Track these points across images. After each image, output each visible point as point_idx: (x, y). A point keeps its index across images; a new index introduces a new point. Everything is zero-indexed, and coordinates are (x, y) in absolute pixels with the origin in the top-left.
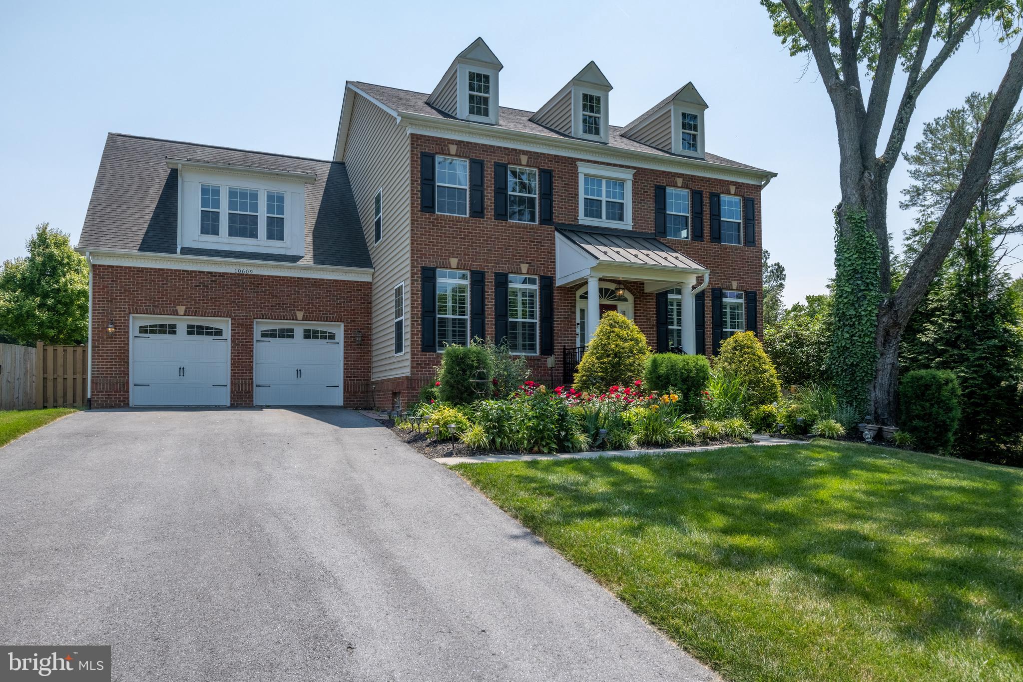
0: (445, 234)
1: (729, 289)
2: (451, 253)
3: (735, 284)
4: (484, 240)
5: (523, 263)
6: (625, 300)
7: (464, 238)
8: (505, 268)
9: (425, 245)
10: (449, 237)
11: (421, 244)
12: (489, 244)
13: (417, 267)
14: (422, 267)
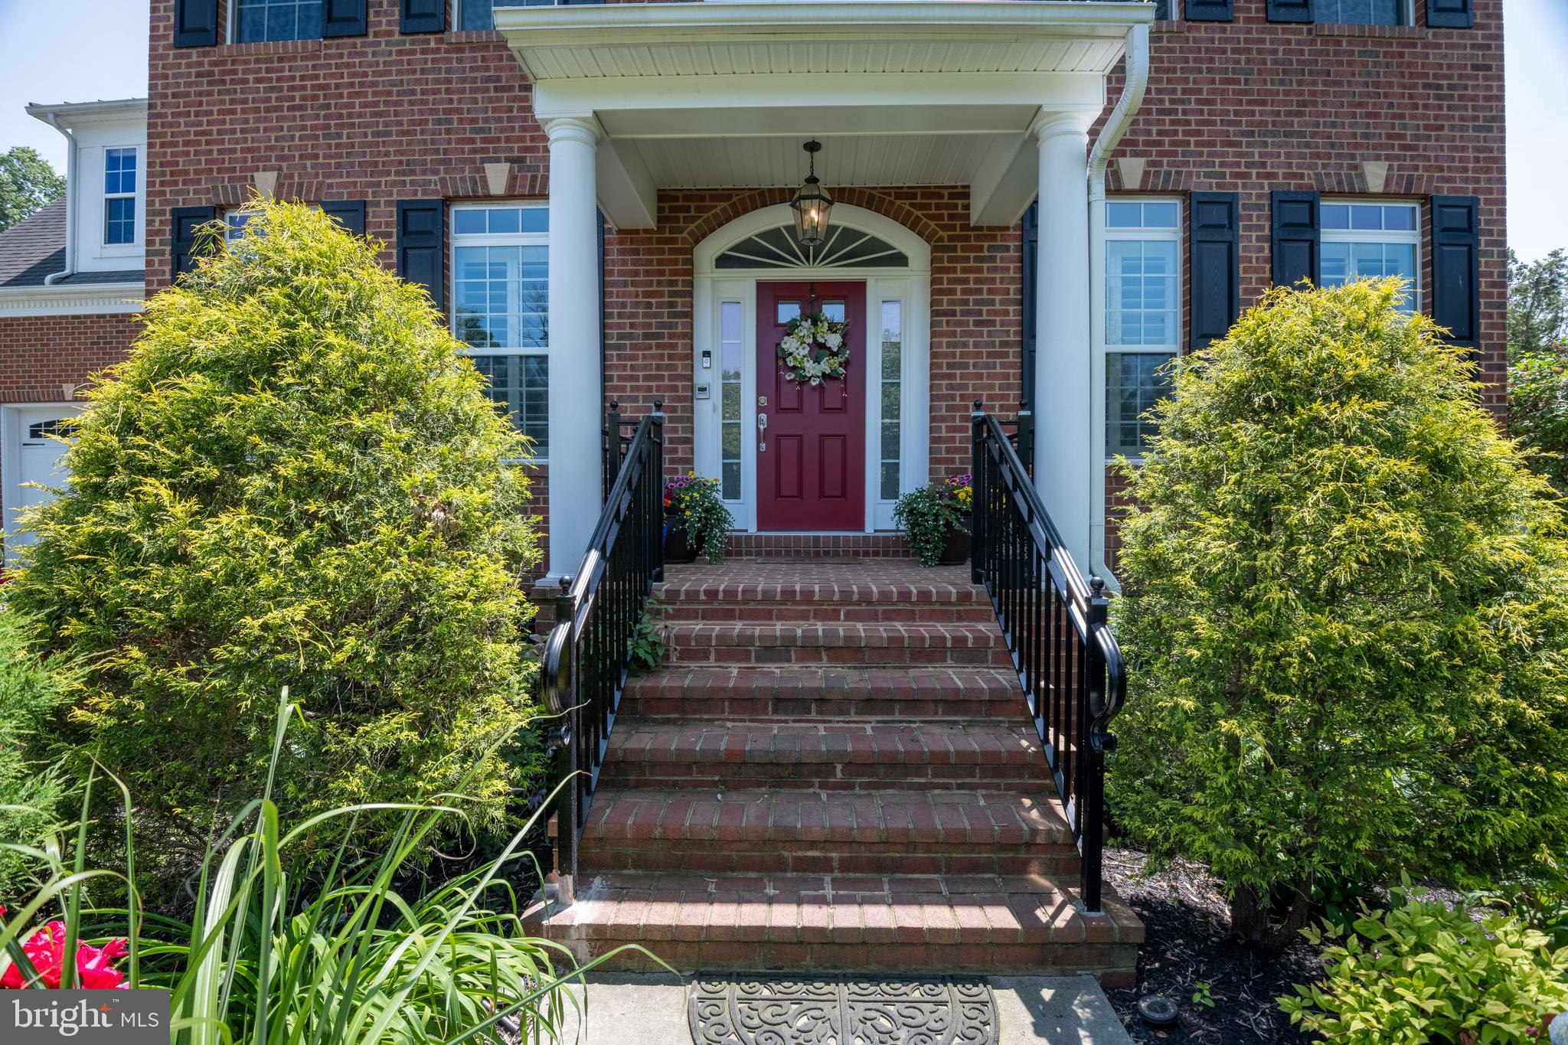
0: (245, 101)
1: (1352, 194)
2: (259, 159)
3: (1375, 175)
4: (364, 105)
5: (497, 160)
6: (900, 260)
7: (300, 108)
8: (426, 187)
9: (187, 143)
10: (257, 110)
11: (175, 144)
12: (381, 114)
13: (162, 213)
14: (173, 211)
